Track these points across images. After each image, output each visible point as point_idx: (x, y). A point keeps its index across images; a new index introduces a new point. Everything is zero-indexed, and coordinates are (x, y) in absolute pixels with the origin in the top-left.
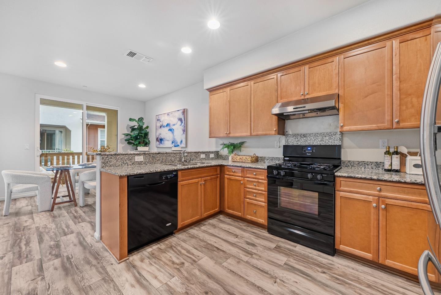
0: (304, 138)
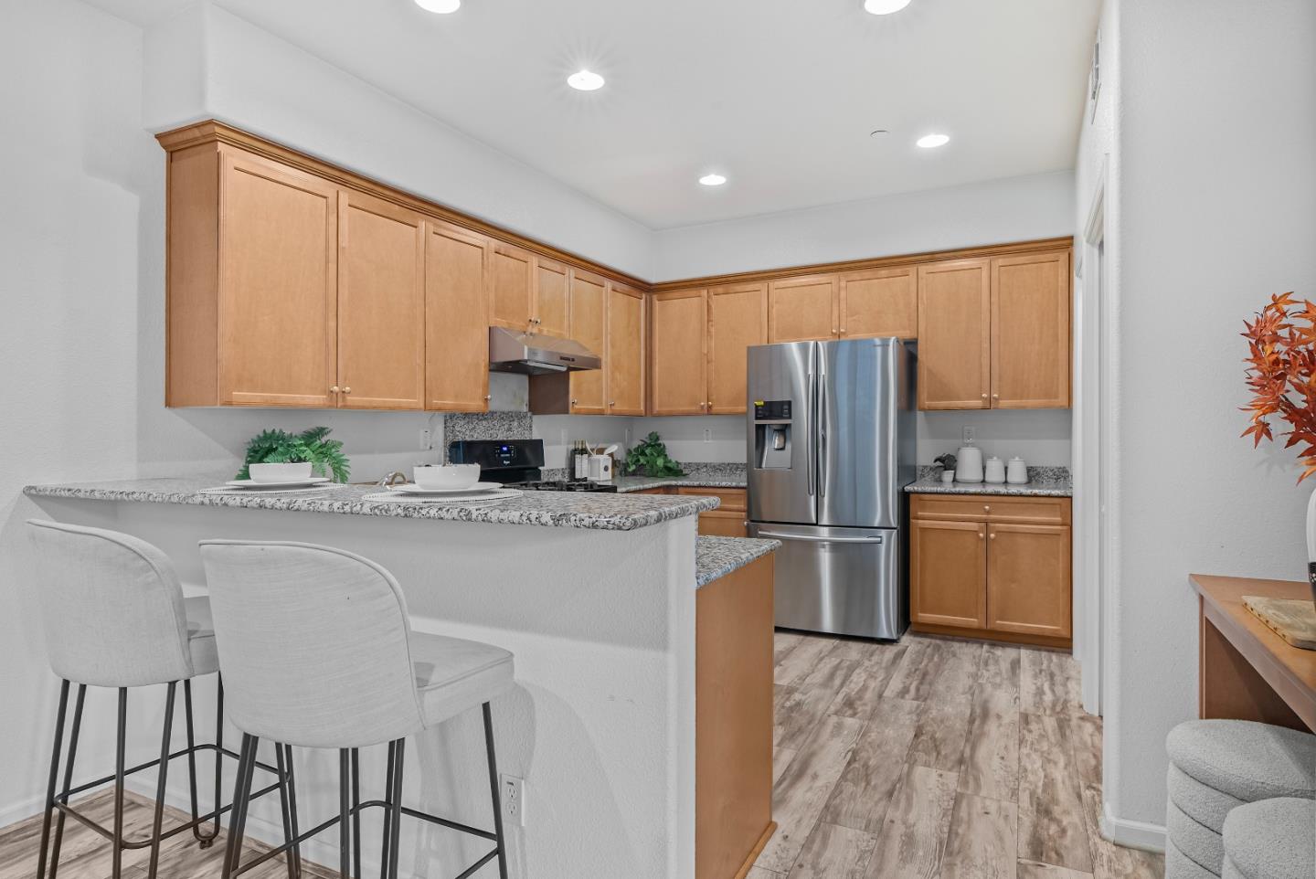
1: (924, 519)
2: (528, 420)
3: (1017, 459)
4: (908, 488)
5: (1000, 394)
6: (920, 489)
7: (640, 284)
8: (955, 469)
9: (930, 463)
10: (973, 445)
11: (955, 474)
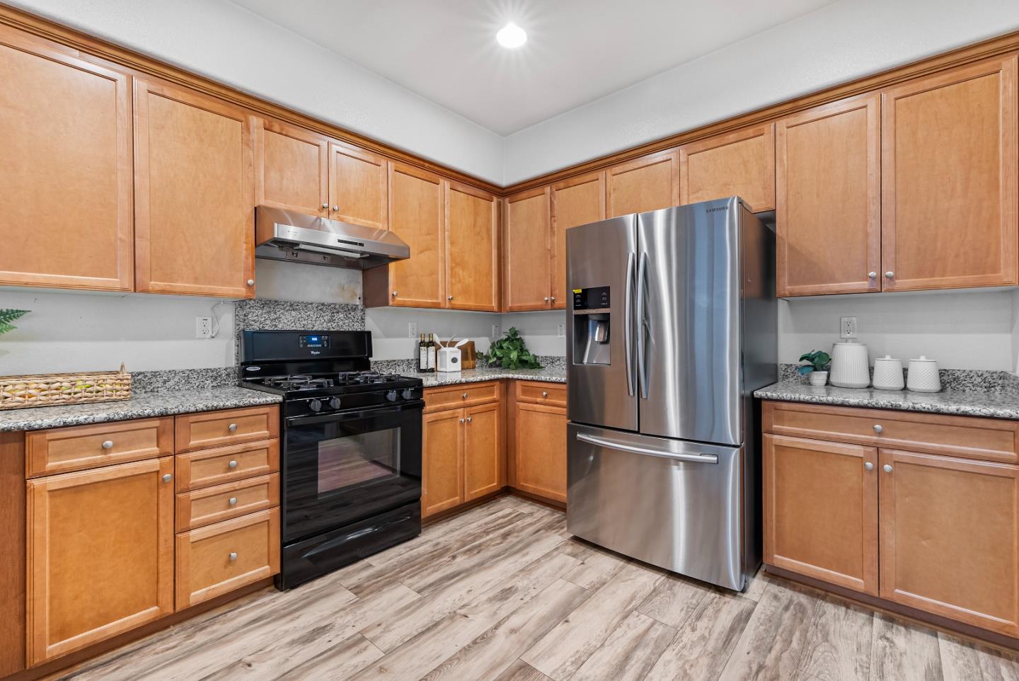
0: (294, 313)
1: (780, 435)
2: (359, 313)
3: (923, 358)
4: (759, 393)
5: (896, 270)
6: (775, 395)
7: (490, 187)
8: (828, 369)
9: (795, 361)
10: (854, 340)
11: (828, 376)
